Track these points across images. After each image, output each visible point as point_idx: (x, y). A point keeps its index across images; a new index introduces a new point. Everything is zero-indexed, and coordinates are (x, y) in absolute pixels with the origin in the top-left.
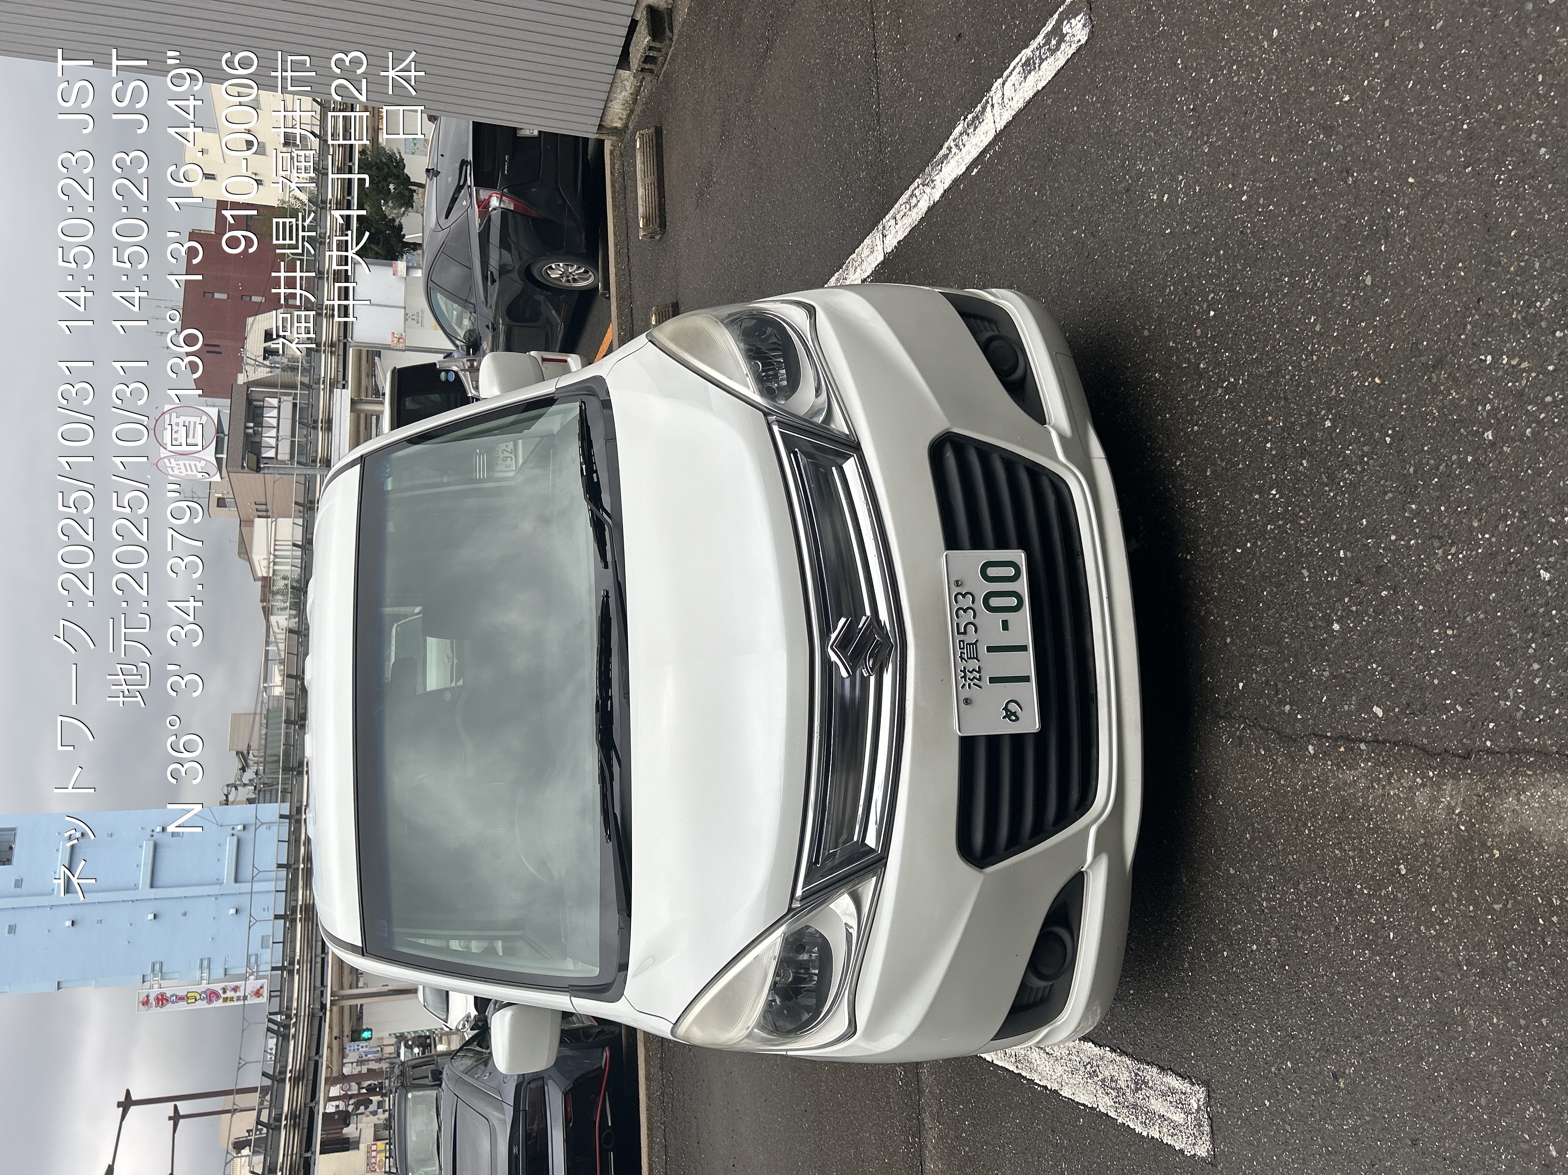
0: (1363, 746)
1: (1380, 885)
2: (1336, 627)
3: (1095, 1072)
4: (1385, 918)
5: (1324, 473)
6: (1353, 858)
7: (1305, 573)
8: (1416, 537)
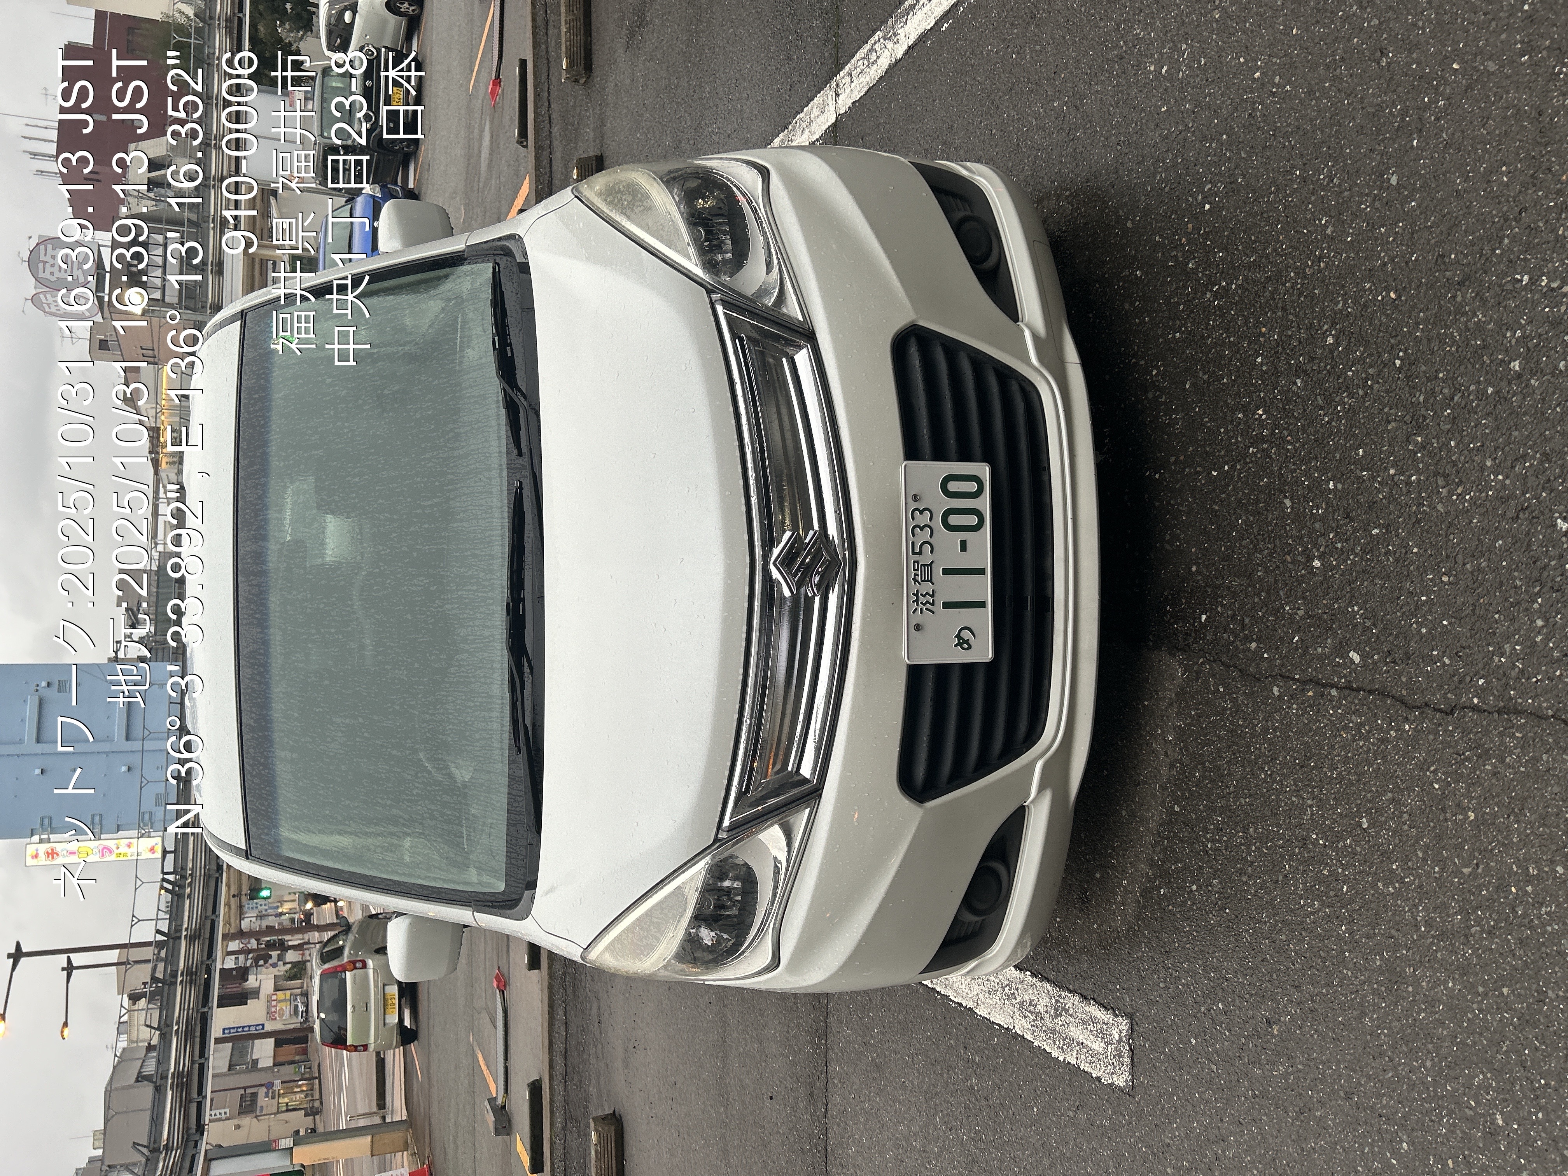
0: (1334, 692)
1: (1339, 837)
2: (1317, 563)
3: (1014, 993)
4: (1340, 870)
5: (1320, 395)
6: (1311, 806)
7: (1288, 503)
8: (1418, 472)
